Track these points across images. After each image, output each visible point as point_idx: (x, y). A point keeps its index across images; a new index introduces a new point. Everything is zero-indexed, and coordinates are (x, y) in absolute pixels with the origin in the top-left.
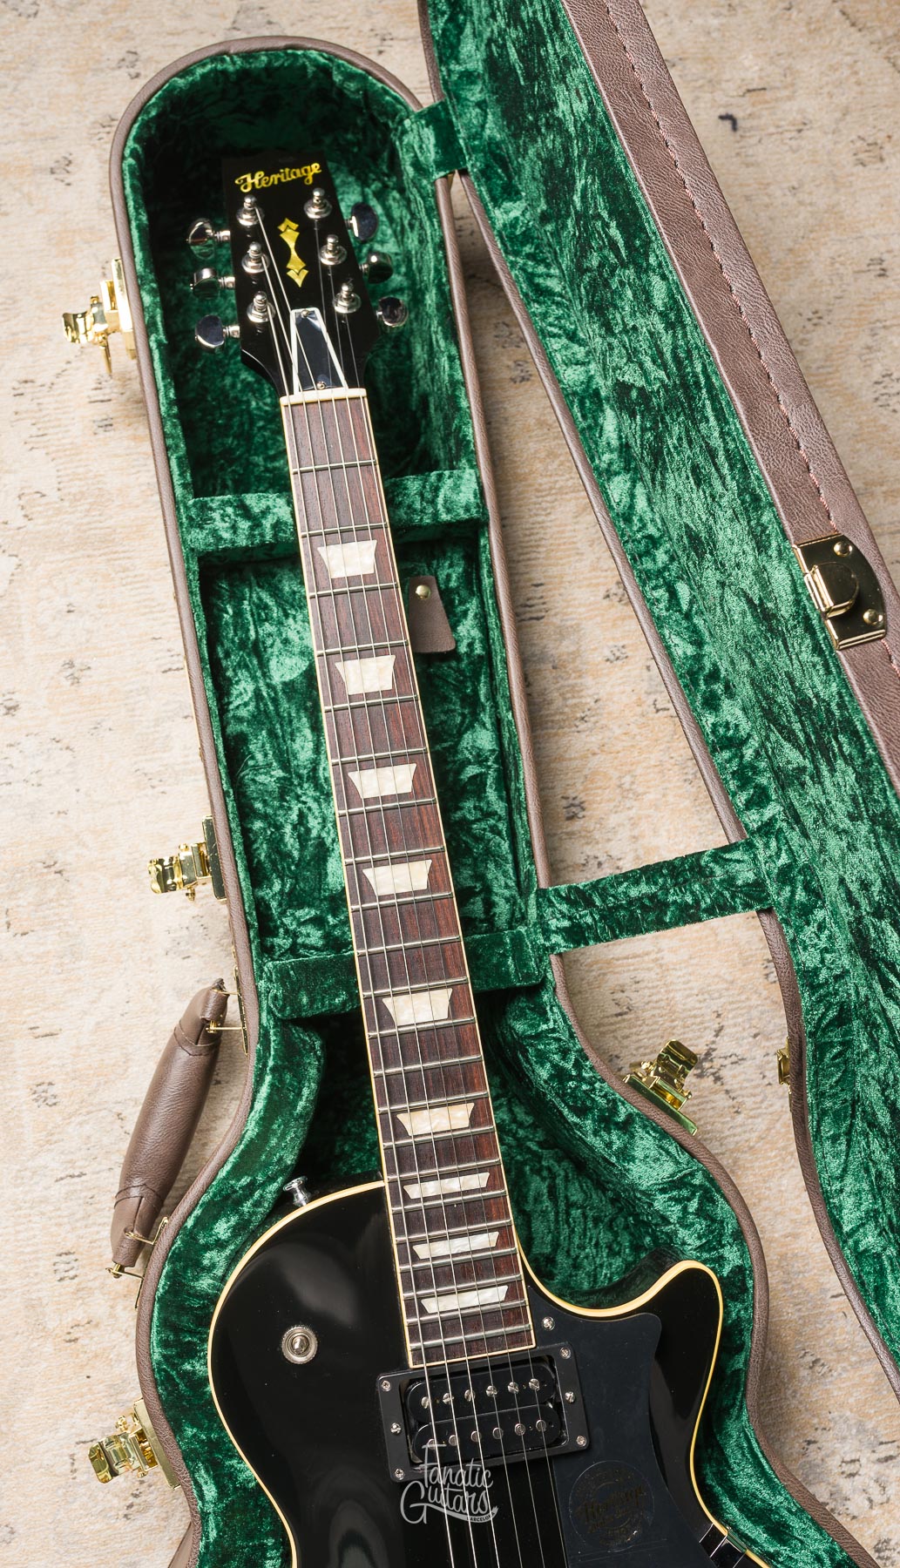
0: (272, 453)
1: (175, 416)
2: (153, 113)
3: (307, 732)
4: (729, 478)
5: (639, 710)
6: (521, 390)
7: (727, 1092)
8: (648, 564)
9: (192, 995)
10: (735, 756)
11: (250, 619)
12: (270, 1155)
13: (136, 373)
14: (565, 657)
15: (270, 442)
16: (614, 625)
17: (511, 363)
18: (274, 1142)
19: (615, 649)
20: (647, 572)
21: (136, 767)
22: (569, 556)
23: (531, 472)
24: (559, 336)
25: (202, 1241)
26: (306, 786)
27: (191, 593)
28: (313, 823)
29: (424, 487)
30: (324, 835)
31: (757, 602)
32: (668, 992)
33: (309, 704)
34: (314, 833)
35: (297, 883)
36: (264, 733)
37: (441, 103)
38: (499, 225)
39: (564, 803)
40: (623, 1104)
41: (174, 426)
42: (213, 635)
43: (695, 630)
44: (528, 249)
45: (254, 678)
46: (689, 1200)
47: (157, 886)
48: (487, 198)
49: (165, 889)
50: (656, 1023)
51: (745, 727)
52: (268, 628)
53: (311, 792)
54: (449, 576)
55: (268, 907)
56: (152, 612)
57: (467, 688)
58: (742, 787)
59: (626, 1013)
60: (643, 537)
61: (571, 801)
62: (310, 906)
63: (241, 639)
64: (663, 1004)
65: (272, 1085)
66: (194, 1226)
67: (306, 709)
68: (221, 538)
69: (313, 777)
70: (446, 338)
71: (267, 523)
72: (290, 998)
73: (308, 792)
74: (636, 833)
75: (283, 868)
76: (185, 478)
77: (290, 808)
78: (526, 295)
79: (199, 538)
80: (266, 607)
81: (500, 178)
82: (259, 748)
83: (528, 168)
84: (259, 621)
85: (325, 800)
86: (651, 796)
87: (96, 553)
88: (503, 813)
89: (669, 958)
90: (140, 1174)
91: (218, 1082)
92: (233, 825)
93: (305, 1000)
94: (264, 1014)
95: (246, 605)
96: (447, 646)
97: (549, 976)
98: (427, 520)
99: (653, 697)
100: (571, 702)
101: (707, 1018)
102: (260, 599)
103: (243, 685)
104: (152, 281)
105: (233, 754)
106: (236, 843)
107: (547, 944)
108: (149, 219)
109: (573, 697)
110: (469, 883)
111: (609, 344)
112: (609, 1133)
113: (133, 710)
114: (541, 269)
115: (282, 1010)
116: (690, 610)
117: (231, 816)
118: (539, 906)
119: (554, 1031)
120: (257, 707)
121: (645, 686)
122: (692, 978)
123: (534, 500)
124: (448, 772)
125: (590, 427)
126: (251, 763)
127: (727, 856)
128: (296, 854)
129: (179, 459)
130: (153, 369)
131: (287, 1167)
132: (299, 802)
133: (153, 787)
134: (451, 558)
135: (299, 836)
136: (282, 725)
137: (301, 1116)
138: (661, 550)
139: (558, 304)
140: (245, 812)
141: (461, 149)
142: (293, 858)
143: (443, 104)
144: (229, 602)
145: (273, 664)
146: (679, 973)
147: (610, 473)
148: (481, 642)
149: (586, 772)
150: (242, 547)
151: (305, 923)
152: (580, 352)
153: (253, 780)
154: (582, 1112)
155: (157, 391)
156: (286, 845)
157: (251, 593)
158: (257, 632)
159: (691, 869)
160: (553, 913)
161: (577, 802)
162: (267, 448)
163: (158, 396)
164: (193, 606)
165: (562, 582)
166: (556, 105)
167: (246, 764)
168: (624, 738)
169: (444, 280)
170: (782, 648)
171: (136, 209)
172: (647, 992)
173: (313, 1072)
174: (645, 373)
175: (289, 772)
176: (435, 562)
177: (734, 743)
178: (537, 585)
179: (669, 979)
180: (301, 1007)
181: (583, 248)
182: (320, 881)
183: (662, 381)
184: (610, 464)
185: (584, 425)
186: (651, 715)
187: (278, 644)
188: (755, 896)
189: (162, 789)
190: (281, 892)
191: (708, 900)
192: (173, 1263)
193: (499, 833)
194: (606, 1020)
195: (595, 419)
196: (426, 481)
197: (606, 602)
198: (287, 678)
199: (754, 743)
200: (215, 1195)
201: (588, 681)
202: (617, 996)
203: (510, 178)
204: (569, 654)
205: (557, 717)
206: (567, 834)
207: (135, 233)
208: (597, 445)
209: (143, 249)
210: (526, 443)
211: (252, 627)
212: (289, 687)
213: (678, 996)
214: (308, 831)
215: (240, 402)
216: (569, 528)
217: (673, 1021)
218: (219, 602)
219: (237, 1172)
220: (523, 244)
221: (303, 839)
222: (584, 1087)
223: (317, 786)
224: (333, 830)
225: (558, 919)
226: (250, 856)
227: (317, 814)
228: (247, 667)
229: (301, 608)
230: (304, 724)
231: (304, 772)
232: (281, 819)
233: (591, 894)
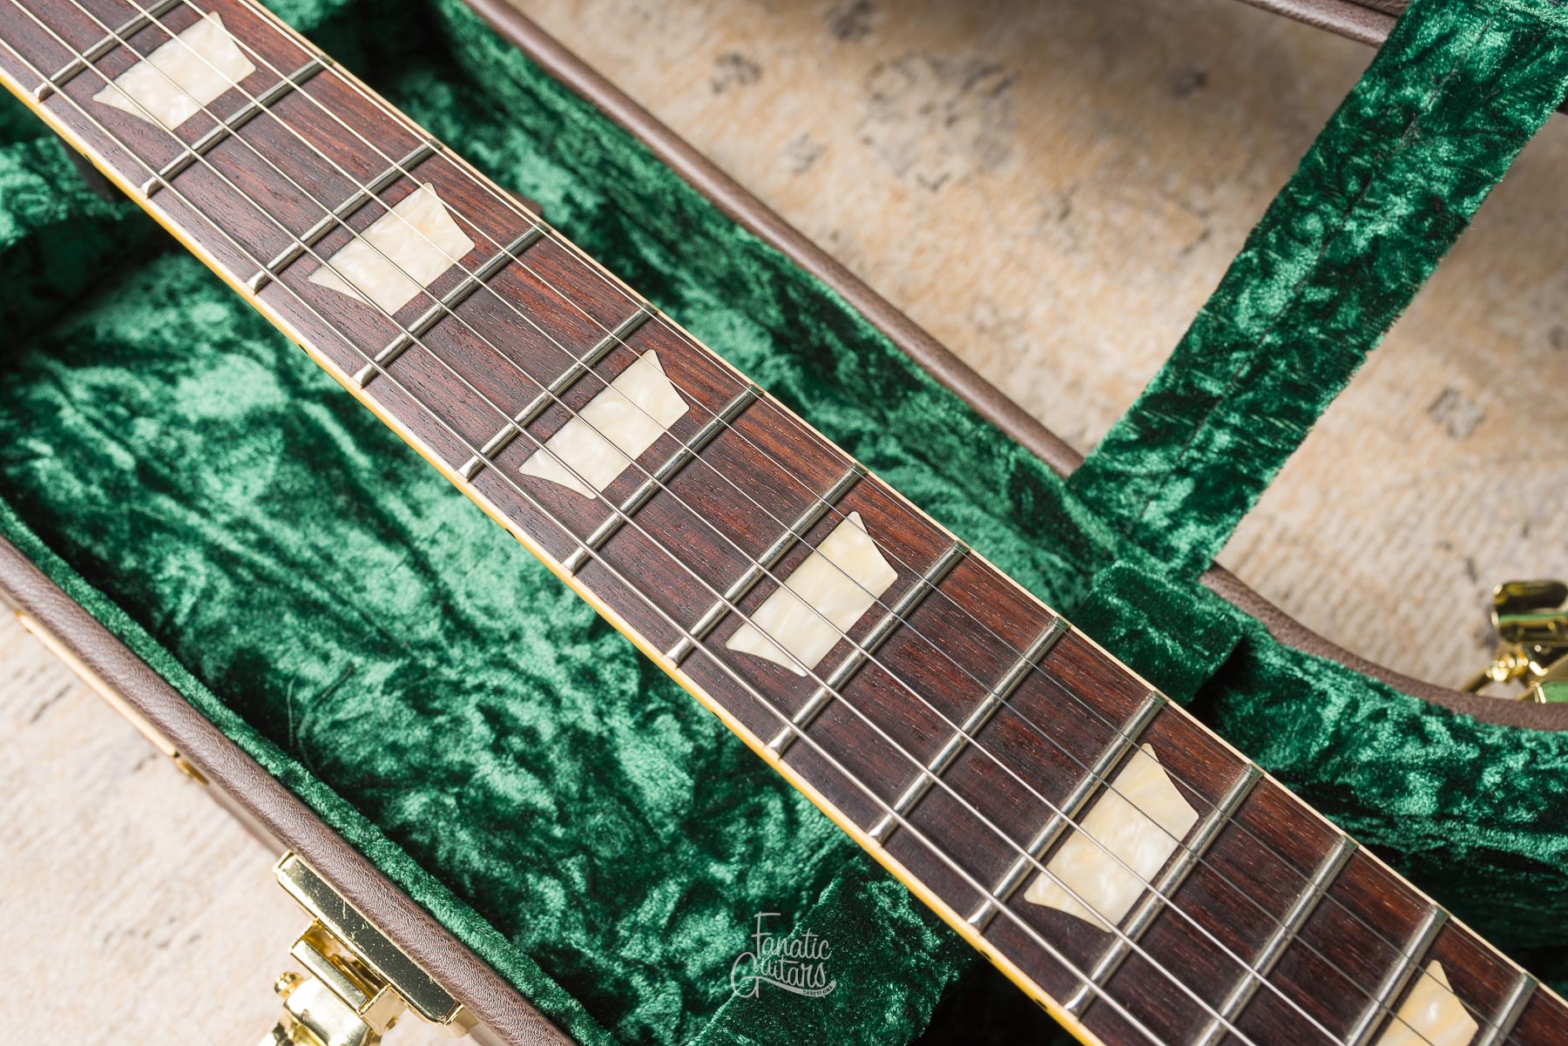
3: (379, 552)
5: (907, 206)
11: (99, 435)
16: (764, 119)
19: (796, 150)
21: (100, 933)
26: (455, 653)
28: (526, 712)
30: (569, 717)
32: (1344, 572)
33: (341, 501)
34: (547, 730)
35: (591, 854)
36: (289, 618)
45: (189, 535)
52: (146, 429)
53: (476, 659)
55: (570, 954)
62: (657, 879)
63: (104, 484)
67: (342, 515)
69: (460, 627)
73: (465, 661)
74: (1067, 376)
75: (538, 849)
77: (458, 721)
80: (116, 393)
82: (302, 657)
84: (120, 430)
85: (518, 651)
86: (1039, 310)
89: (1294, 520)
92: (354, 833)
95: (72, 419)
97: (1238, 616)
99: (911, 175)
102: (94, 388)
103: (172, 568)
105: (256, 701)
106: (389, 866)
107: (1177, 563)
117: (334, 817)
118: (1097, 507)
120: (237, 580)
126: (305, 695)
128: (544, 801)
132: (467, 693)
133: (164, 945)
135: (521, 760)
136: (314, 578)
140: (364, 794)
142: (543, 813)
144: (30, 436)
145: (209, 481)
151: (675, 923)
153: (337, 725)
156: (506, 800)
157: (63, 389)
158: (130, 449)
160: (1138, 492)
167: (296, 704)
175: (402, 653)
182: (637, 813)
187: (194, 441)
189: (186, 935)
190: (573, 899)
198: (259, 488)
211: (113, 449)
212: (278, 500)
214: (531, 734)
221: (535, 764)
222: (1517, 763)
223: (478, 637)
224: (580, 696)
225: (1157, 497)
226: (450, 879)
227: (521, 688)
228: (160, 526)
229: (190, 350)
230: (358, 543)
231: (431, 630)
232: (455, 756)
233: (1189, 386)
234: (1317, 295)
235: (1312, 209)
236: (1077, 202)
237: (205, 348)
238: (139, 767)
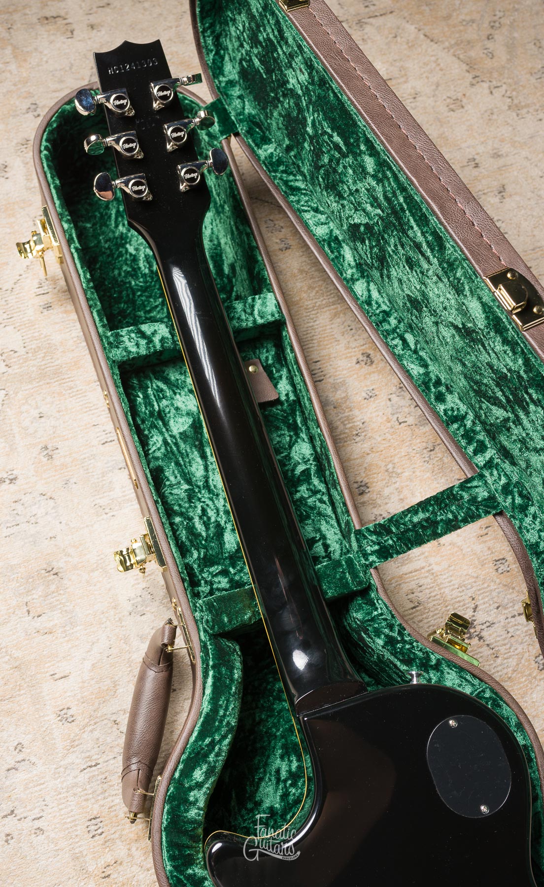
0: (148, 308)
1: (92, 288)
2: (55, 125)
3: (199, 460)
4: (431, 257)
5: (389, 425)
6: (287, 254)
7: (488, 645)
8: (386, 327)
9: (150, 637)
10: (461, 426)
11: (154, 399)
12: (221, 722)
13: (62, 275)
14: (340, 401)
15: (146, 303)
16: (365, 378)
17: (278, 241)
18: (221, 713)
19: (368, 392)
20: (387, 331)
21: (94, 503)
22: (331, 343)
23: (301, 299)
24: (309, 211)
25: (187, 785)
26: (203, 492)
27: (117, 387)
28: (211, 513)
29: (245, 306)
30: (219, 519)
31: (461, 326)
32: (439, 589)
33: (197, 443)
34: (213, 519)
35: (207, 551)
36: (173, 464)
37: (218, 100)
38: (263, 158)
39: (356, 485)
40: (433, 654)
41: (92, 293)
42: (133, 410)
43: (421, 359)
44: (282, 168)
45: (161, 433)
47: (121, 568)
48: (253, 145)
49: (127, 569)
50: (437, 609)
51: (463, 408)
52: (164, 402)
53: (207, 495)
54: (267, 358)
55: (192, 569)
56: (90, 410)
57: (289, 420)
58: (469, 443)
59: (417, 606)
60: (380, 312)
61: (359, 484)
62: (218, 564)
63: (150, 411)
64: (438, 597)
65: (214, 677)
66: (181, 776)
67: (196, 446)
68: (131, 352)
69: (207, 486)
70: (243, 224)
71: (156, 340)
72: (217, 620)
73: (205, 495)
75: (197, 543)
76: (103, 322)
77: (196, 507)
78: (285, 192)
79: (118, 354)
80: (162, 390)
81: (258, 133)
82: (171, 474)
83: (274, 124)
84: (159, 400)
85: (216, 499)
86: (406, 474)
87: (52, 381)
88: (324, 490)
89: (436, 568)
90: (136, 755)
91: (174, 690)
92: (164, 520)
93: (226, 619)
94: (202, 633)
95: (150, 391)
96: (273, 397)
97: (372, 582)
98: (250, 324)
99: (396, 416)
100: (348, 426)
101: (467, 601)
102: (158, 386)
103: (154, 439)
104: (67, 215)
105: (157, 478)
106: (167, 531)
107: (367, 563)
108: (60, 183)
109: (349, 423)
110: (312, 535)
111: (342, 205)
112: (428, 673)
113: (87, 469)
114: (291, 177)
115: (212, 628)
116: (416, 348)
117: (161, 515)
118: (358, 540)
119: (382, 614)
120: (166, 449)
121: (390, 410)
122: (452, 578)
123: (305, 314)
124: (287, 470)
125: (336, 257)
126: (168, 483)
127: (469, 485)
128: (204, 534)
129: (98, 311)
130: (75, 264)
131: (233, 727)
132: (201, 502)
133: (106, 514)
134: (267, 347)
135: (204, 523)
136: (182, 458)
137: (235, 693)
138: (392, 318)
139: (305, 194)
140: (169, 512)
141: (233, 122)
142: (202, 537)
143: (219, 100)
144: (139, 391)
145: (172, 423)
146: (444, 577)
147: (353, 280)
148: (293, 392)
149: (365, 465)
150: (143, 356)
151: (216, 575)
152: (323, 218)
153: (171, 493)
154: (409, 662)
155: (79, 275)
156: (196, 530)
157: (152, 384)
158: (159, 406)
159: (448, 498)
160: (367, 542)
161: (363, 484)
162: (145, 306)
163: (79, 278)
164: (119, 394)
165: (330, 358)
166: (288, 82)
167: (165, 484)
168: (384, 442)
169: (236, 193)
170: (482, 349)
171: (52, 178)
172: (427, 591)
173: (238, 664)
174: (367, 214)
175: (192, 485)
176: (257, 351)
177: (460, 419)
178: (316, 362)
179: (439, 581)
180: (224, 625)
181: (317, 154)
182: (221, 548)
183: (378, 215)
184: (352, 275)
185: (333, 256)
186: (397, 427)
187: (173, 411)
188: (491, 506)
189: (112, 514)
190: (199, 558)
191: (462, 515)
192: (170, 803)
193: (324, 503)
194: (406, 612)
195: (339, 252)
196: (245, 303)
197: (358, 366)
198: (181, 430)
199: (471, 416)
200: (190, 754)
201: (356, 412)
202: (410, 596)
203: (264, 133)
204: (342, 399)
205: (342, 436)
206: (360, 503)
207: (54, 191)
208: (343, 266)
209: (59, 198)
210: (295, 283)
211: (155, 403)
212: (183, 435)
213: (447, 591)
214: (209, 518)
215: (125, 283)
216: (328, 327)
217: (446, 607)
218: (133, 392)
219: (202, 735)
220: (278, 166)
221: (206, 525)
222: (407, 646)
223: (210, 491)
224: (224, 516)
225: (371, 546)
226: (176, 538)
227: (212, 507)
228: (156, 427)
229: (183, 388)
230: (195, 455)
231: (201, 484)
232: (191, 514)
233: (389, 526)
234: (425, 524)
235: (432, 505)
236: (437, 449)
237: (186, 390)
238: (120, 469)
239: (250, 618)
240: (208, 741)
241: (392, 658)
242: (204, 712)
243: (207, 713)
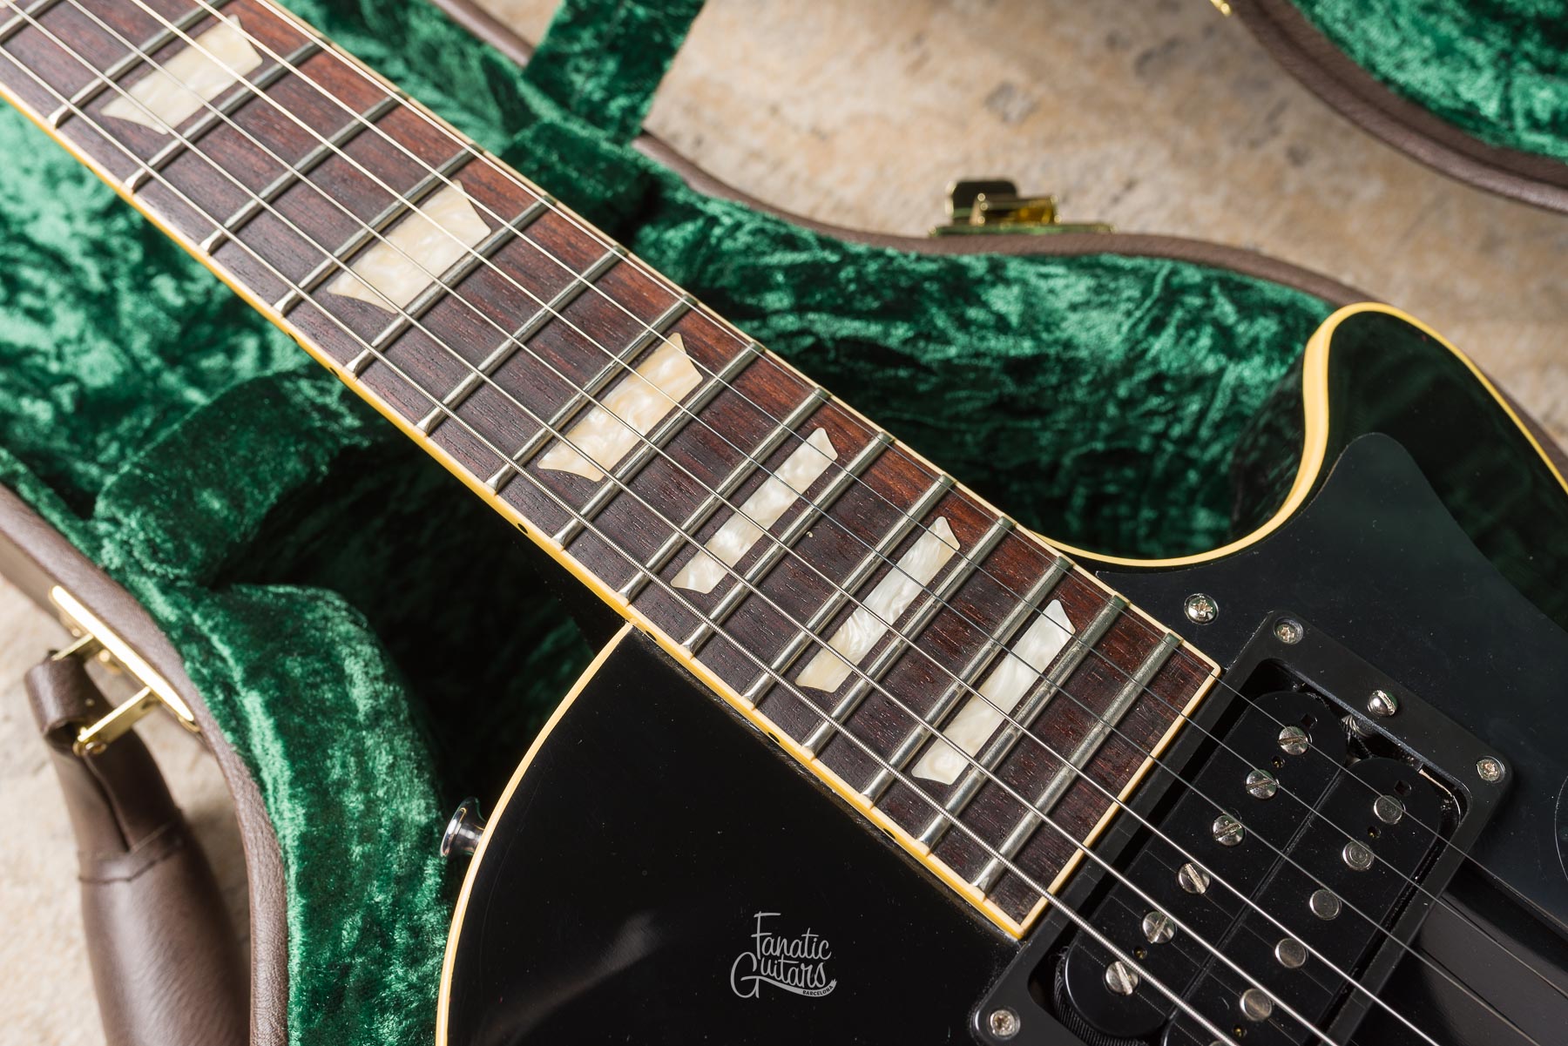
18: (354, 801)
46: (1209, 306)
65: (271, 707)
107: (613, 129)
112: (984, 305)
115: (184, 560)
137: (376, 717)
160: (578, 70)
173: (346, 628)
214: (39, 293)
219: (319, 920)
221: (41, 315)
222: (872, 267)
224: (88, 263)
225: (595, 72)
227: (35, 257)
239: (307, 458)
240: (349, 933)
241: (849, 327)
242: (291, 843)
243: (304, 840)
